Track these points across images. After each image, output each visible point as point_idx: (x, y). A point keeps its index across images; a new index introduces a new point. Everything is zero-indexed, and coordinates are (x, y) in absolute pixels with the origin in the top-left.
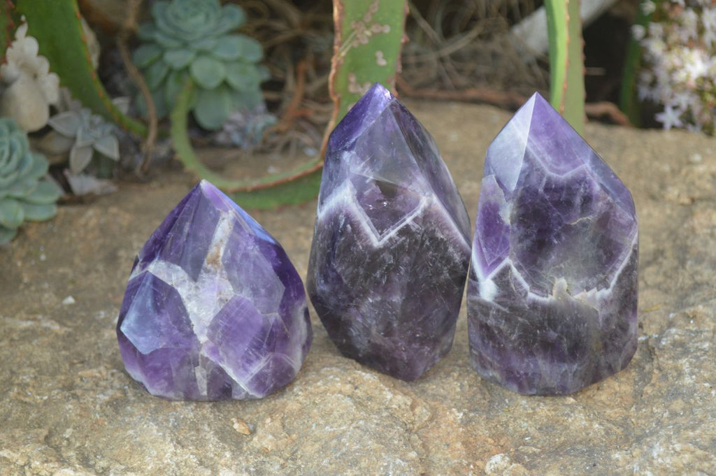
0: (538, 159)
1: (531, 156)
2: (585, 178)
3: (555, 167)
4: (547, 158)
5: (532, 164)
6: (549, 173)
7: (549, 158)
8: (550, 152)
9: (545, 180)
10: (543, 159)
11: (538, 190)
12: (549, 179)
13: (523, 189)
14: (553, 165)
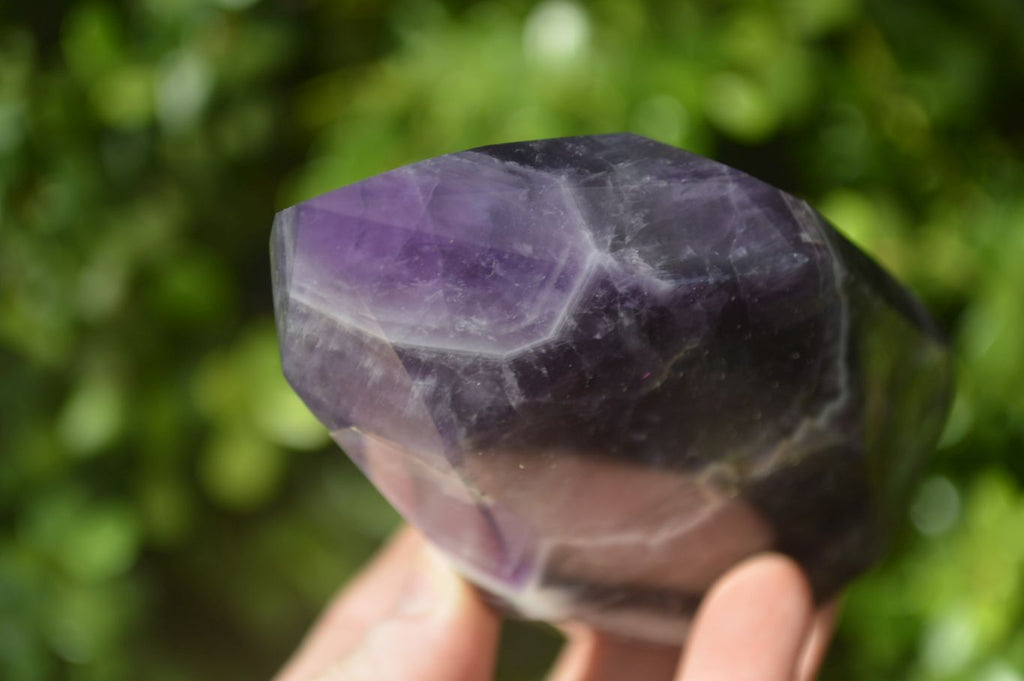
0: (450, 345)
1: (424, 357)
2: (614, 293)
3: (514, 329)
4: (473, 329)
5: (442, 368)
6: (505, 354)
7: (479, 323)
8: (468, 309)
9: (510, 378)
10: (465, 335)
11: (510, 408)
12: (520, 365)
13: (469, 434)
14: (504, 330)
